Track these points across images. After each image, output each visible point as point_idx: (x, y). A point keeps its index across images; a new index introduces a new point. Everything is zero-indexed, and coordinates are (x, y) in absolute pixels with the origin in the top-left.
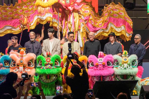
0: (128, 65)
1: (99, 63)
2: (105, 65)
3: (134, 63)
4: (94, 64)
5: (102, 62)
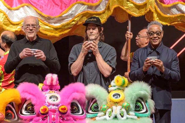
0: (124, 110)
1: (50, 107)
2: (65, 113)
3: (139, 104)
4: (34, 109)
5: (57, 104)
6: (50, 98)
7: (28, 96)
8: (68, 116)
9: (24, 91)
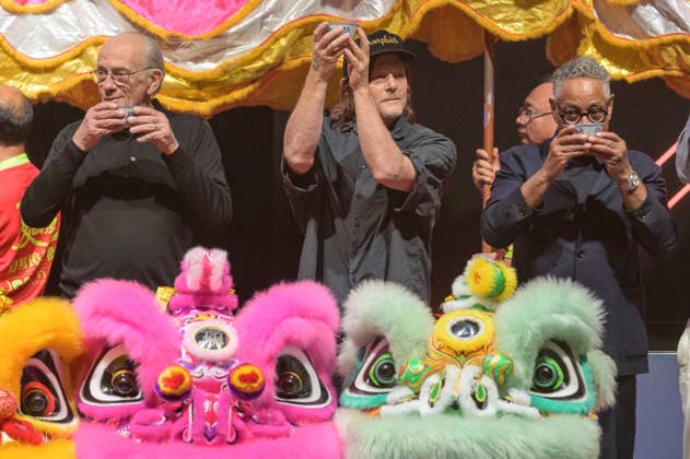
0: (488, 382)
1: (196, 373)
2: (257, 394)
4: (138, 378)
5: (224, 361)
6: (200, 337)
7: (113, 331)
8: (266, 406)
9: (97, 313)
